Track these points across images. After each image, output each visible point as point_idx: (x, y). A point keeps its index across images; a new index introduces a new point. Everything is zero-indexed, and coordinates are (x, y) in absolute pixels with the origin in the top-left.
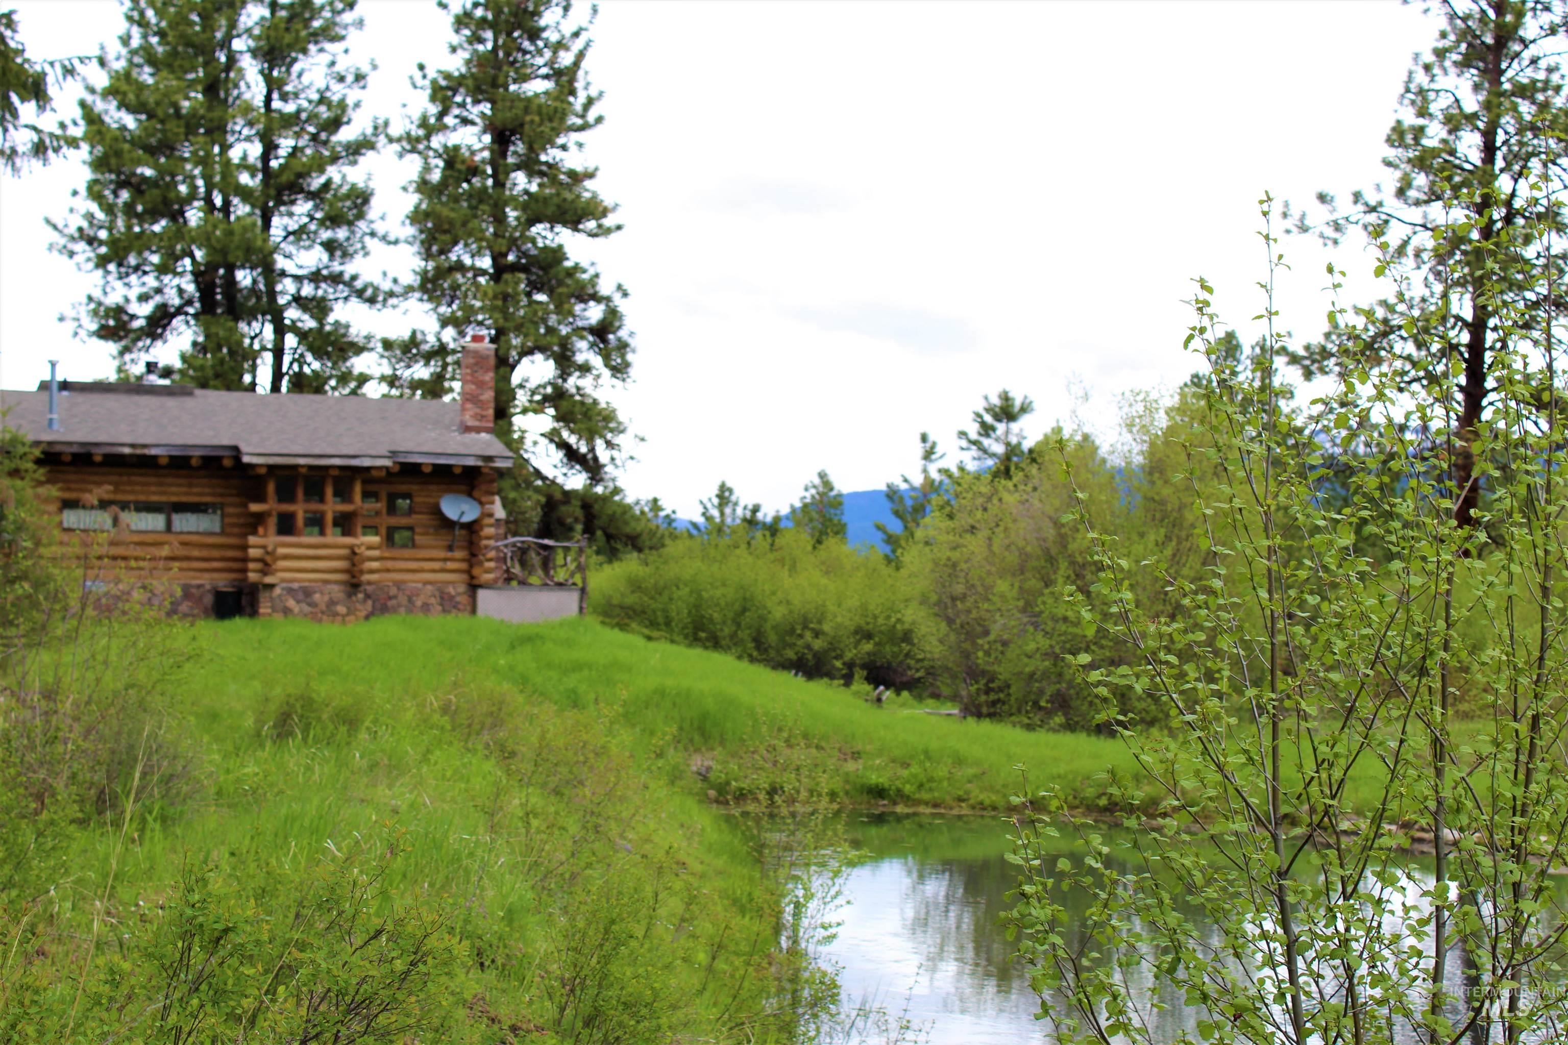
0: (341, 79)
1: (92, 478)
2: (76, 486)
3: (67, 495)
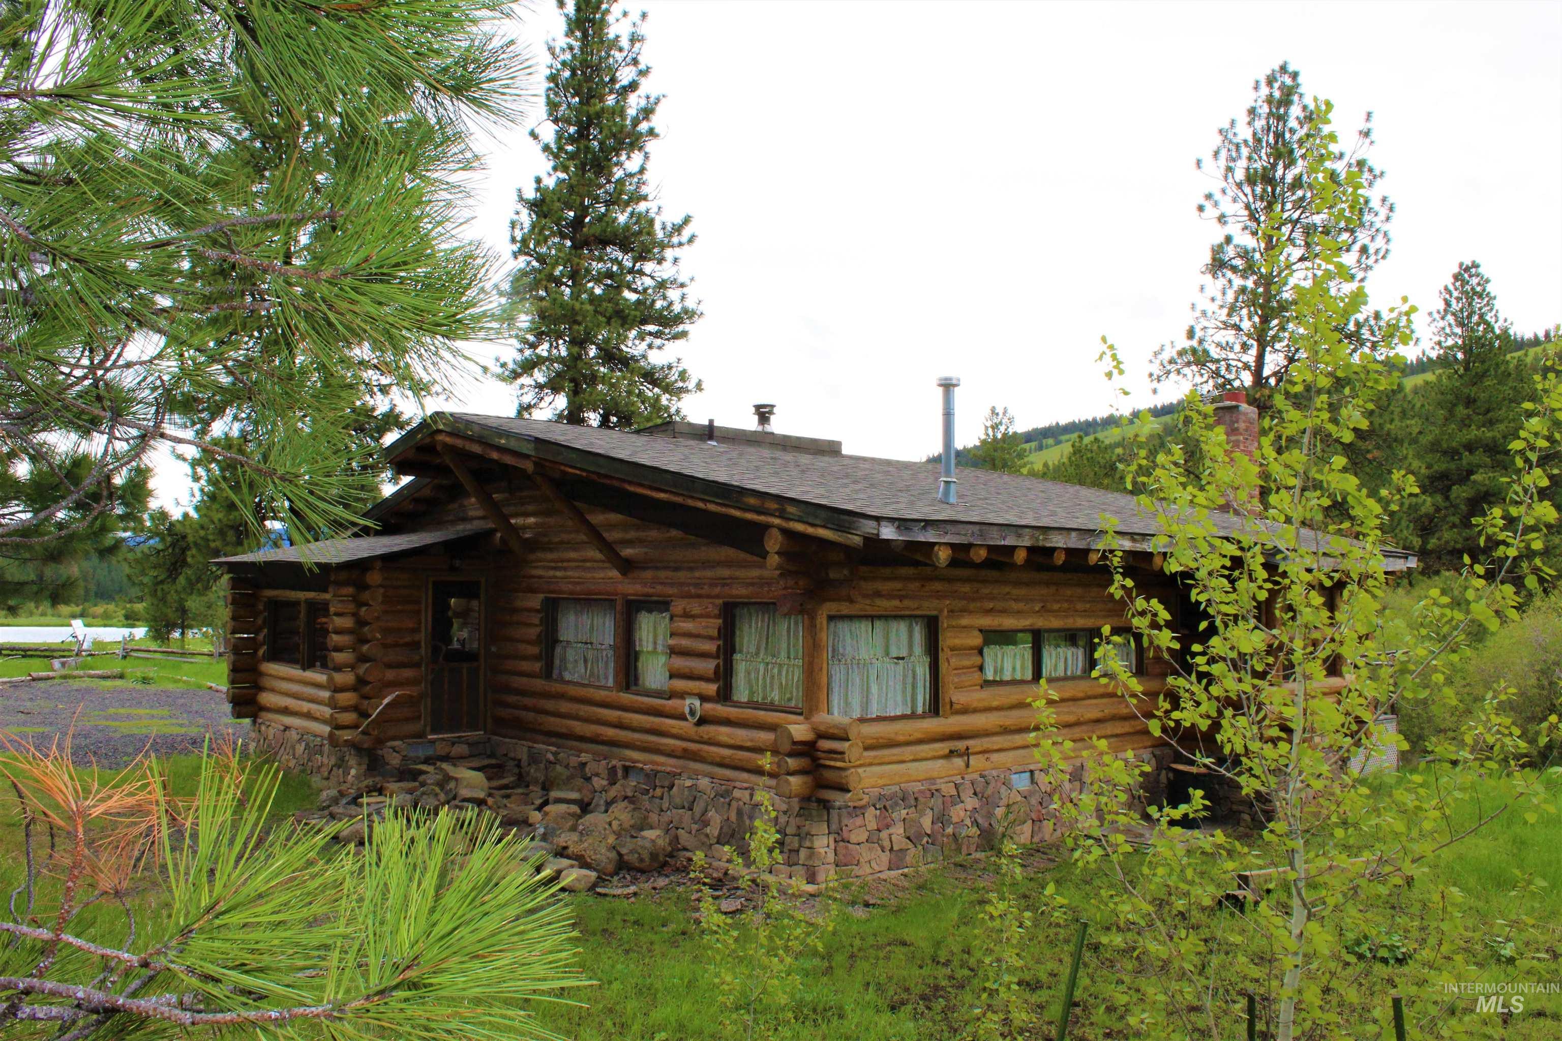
1: (1016, 592)
2: (1000, 605)
3: (987, 622)
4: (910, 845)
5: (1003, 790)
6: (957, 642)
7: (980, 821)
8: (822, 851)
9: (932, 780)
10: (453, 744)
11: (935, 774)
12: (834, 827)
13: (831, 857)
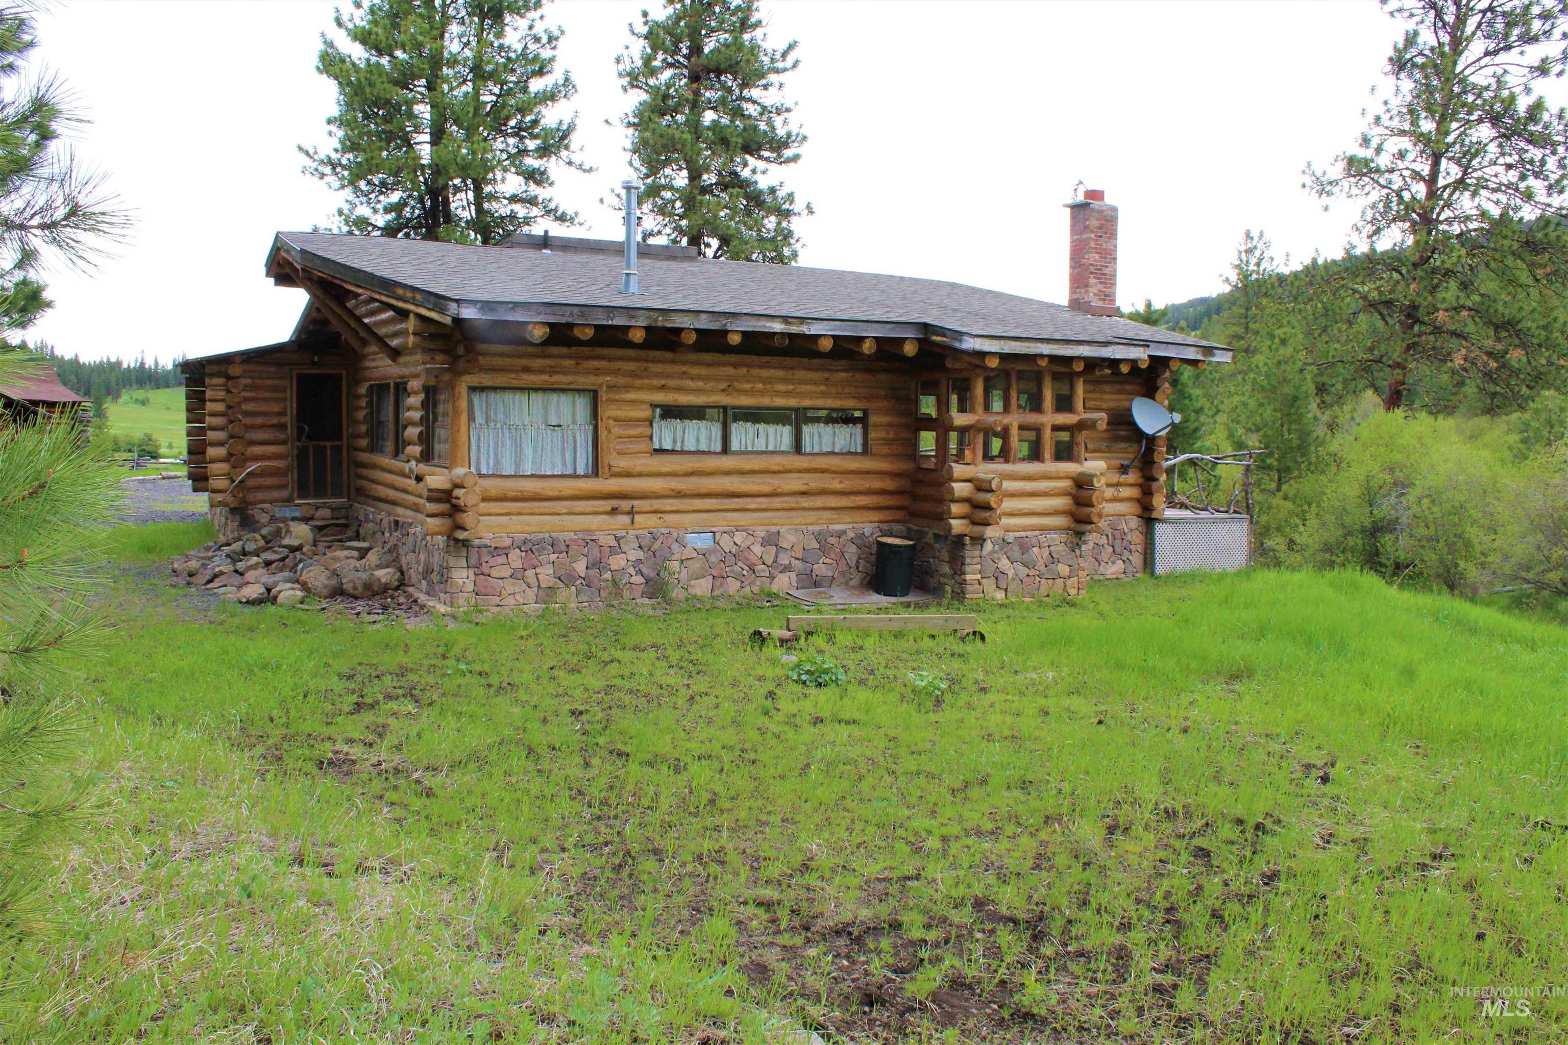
0: (537, 40)
1: (695, 371)
2: (672, 383)
3: (660, 397)
4: (561, 585)
5: (675, 546)
6: (619, 413)
7: (645, 571)
8: (461, 581)
9: (588, 531)
10: (317, 508)
11: (594, 528)
12: (473, 561)
13: (470, 587)
